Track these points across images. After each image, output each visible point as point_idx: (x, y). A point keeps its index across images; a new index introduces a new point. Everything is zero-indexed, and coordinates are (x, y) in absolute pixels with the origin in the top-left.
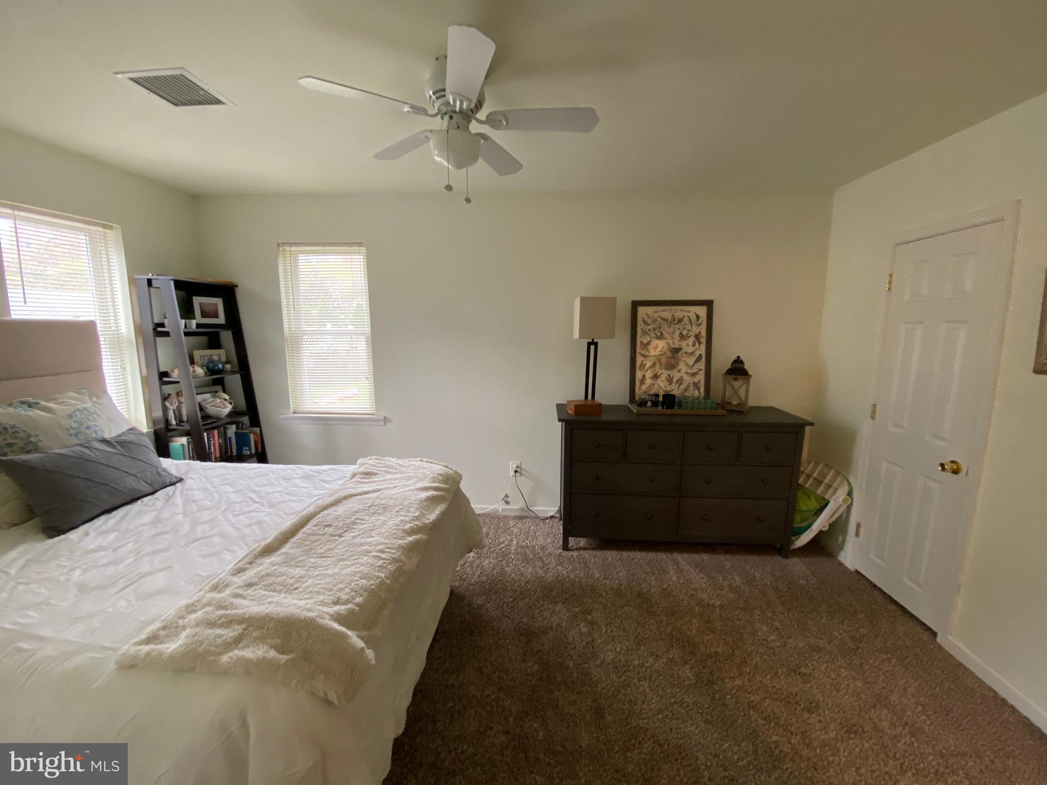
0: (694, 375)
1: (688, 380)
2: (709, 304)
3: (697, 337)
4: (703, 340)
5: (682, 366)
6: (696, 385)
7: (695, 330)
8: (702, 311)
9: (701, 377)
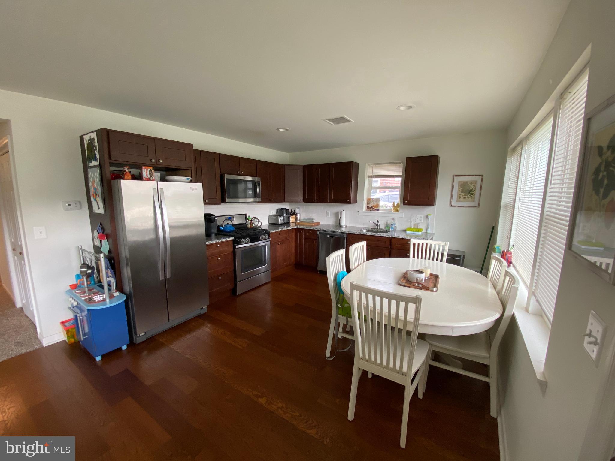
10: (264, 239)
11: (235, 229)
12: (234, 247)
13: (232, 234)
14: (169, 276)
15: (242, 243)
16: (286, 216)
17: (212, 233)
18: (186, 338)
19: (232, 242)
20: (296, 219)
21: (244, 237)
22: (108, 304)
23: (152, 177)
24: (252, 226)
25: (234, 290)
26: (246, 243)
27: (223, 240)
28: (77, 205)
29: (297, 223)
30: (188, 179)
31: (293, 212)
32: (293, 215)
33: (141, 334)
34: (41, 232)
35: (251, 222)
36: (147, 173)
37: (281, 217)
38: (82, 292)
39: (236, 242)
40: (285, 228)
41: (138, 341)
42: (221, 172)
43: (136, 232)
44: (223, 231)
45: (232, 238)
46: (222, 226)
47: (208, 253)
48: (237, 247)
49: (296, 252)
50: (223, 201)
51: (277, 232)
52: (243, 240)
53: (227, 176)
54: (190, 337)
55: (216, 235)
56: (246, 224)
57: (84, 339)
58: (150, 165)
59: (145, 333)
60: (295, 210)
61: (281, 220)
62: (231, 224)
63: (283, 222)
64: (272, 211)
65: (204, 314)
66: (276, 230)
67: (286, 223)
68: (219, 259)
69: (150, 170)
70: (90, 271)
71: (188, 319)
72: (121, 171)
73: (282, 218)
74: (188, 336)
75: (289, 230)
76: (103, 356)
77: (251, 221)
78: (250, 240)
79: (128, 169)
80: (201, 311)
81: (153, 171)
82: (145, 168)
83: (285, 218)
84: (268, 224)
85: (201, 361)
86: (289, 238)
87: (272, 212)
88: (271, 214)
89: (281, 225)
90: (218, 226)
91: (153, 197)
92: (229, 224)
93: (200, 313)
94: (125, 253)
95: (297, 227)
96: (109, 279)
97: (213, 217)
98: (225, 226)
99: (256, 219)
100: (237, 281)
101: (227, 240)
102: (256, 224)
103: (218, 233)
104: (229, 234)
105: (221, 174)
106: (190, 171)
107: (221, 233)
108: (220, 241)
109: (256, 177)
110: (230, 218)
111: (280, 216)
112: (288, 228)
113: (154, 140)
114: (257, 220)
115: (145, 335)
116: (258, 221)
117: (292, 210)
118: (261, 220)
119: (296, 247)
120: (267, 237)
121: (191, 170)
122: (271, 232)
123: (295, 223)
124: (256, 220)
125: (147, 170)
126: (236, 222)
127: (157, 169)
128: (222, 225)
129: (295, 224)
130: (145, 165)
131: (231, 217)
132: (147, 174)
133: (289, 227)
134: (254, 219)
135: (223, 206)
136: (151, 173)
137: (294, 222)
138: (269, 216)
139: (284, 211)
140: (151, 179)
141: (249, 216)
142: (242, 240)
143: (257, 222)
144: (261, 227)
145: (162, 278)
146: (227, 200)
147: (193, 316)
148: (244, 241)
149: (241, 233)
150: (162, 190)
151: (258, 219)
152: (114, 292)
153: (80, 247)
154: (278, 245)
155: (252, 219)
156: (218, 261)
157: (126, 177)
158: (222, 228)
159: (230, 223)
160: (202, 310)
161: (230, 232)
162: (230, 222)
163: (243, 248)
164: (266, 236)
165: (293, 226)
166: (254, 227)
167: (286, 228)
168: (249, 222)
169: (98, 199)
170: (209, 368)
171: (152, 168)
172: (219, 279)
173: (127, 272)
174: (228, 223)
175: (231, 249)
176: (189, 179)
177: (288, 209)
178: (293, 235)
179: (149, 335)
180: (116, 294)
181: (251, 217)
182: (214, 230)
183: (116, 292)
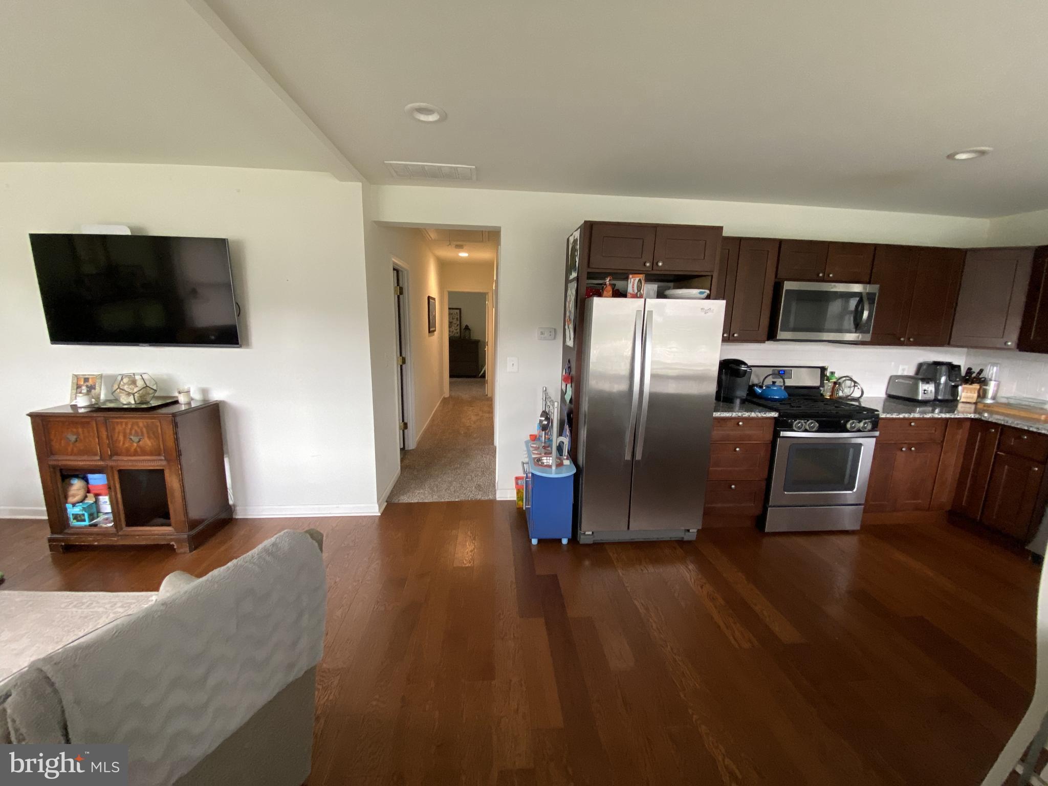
0: (456, 330)
1: (455, 331)
2: (460, 309)
3: (457, 319)
4: (459, 320)
5: (453, 328)
6: (457, 333)
7: (456, 317)
8: (458, 311)
9: (458, 330)
10: (859, 431)
11: (789, 395)
12: (776, 435)
13: (777, 405)
14: (638, 457)
15: (794, 428)
16: (946, 383)
17: (737, 397)
18: (648, 571)
19: (773, 421)
20: (982, 395)
21: (805, 416)
22: (553, 474)
23: (640, 291)
24: (835, 396)
25: (760, 521)
26: (806, 431)
27: (753, 415)
28: (551, 334)
29: (980, 406)
30: (701, 293)
31: (974, 375)
32: (972, 383)
33: (587, 533)
34: (513, 364)
35: (833, 388)
36: (633, 285)
37: (928, 383)
38: (536, 447)
39: (782, 423)
40: (938, 414)
41: (583, 540)
42: (778, 277)
43: (603, 377)
44: (760, 396)
45: (775, 414)
46: (761, 387)
47: (717, 433)
48: (783, 434)
49: (961, 483)
50: (771, 336)
51: (904, 419)
52: (799, 423)
53: (788, 285)
54: (653, 570)
55: (743, 402)
56: (821, 388)
57: (526, 508)
58: (639, 272)
59: (593, 533)
60: (981, 371)
61: (926, 390)
62: (782, 384)
63: (931, 396)
64: (901, 367)
65: (689, 542)
66: (899, 413)
67: (940, 401)
68: (738, 449)
69: (640, 280)
70: (545, 423)
71: (661, 540)
72: (601, 284)
73: (931, 387)
74: (651, 569)
75: (947, 420)
76: (540, 541)
77: (835, 383)
78: (817, 425)
79: (610, 280)
80: (685, 534)
81: (643, 282)
82: (632, 278)
83: (941, 387)
84: (882, 395)
85: (654, 626)
86: (943, 442)
87: (903, 370)
88: (900, 373)
89: (925, 403)
90: (750, 384)
91: (635, 325)
92: (777, 384)
93: (683, 538)
94: (585, 407)
95: (977, 416)
96: (562, 439)
97: (743, 366)
98: (768, 387)
99: (850, 382)
100: (770, 504)
101: (762, 417)
102: (845, 391)
103: (749, 398)
104: (771, 404)
105: (777, 280)
106: (710, 278)
107: (754, 399)
108: (746, 414)
109: (869, 283)
110: (781, 372)
111: (926, 380)
112: (948, 416)
113: (655, 228)
114: (853, 384)
115: (592, 537)
116: (855, 386)
117: (970, 369)
118: (863, 384)
119: (964, 470)
120: (869, 427)
121: (712, 276)
122: (883, 416)
123: (976, 403)
124: (848, 383)
125: (634, 280)
126: (794, 381)
127: (650, 278)
128: (761, 384)
129: (973, 407)
130: (632, 272)
131: (784, 371)
132: (633, 287)
133: (952, 411)
134: (845, 380)
135: (769, 345)
136: (640, 286)
137: (974, 401)
138: (891, 377)
139: (944, 368)
140: (638, 295)
141: (832, 373)
142: (798, 421)
143: (850, 387)
144: (861, 400)
145: (628, 457)
146: (781, 335)
147: (671, 538)
148: (802, 425)
149: (800, 407)
150: (651, 312)
151: (855, 382)
152: (564, 459)
153: (544, 388)
154: (899, 453)
155: (840, 381)
156: (735, 452)
157: (605, 293)
158: (759, 391)
159: (779, 382)
160: (687, 533)
161: (776, 400)
162: (781, 380)
163: (796, 439)
164: (865, 423)
165: (964, 411)
166: (840, 398)
167: (941, 412)
168: (829, 385)
169: (570, 326)
170: (663, 647)
171: (642, 277)
172: (731, 488)
173: (583, 434)
174: (774, 383)
175: (769, 436)
176: (705, 292)
177: (959, 367)
178: (961, 435)
179: (599, 538)
180: (567, 462)
181: (837, 375)
182: (742, 393)
183: (567, 459)
